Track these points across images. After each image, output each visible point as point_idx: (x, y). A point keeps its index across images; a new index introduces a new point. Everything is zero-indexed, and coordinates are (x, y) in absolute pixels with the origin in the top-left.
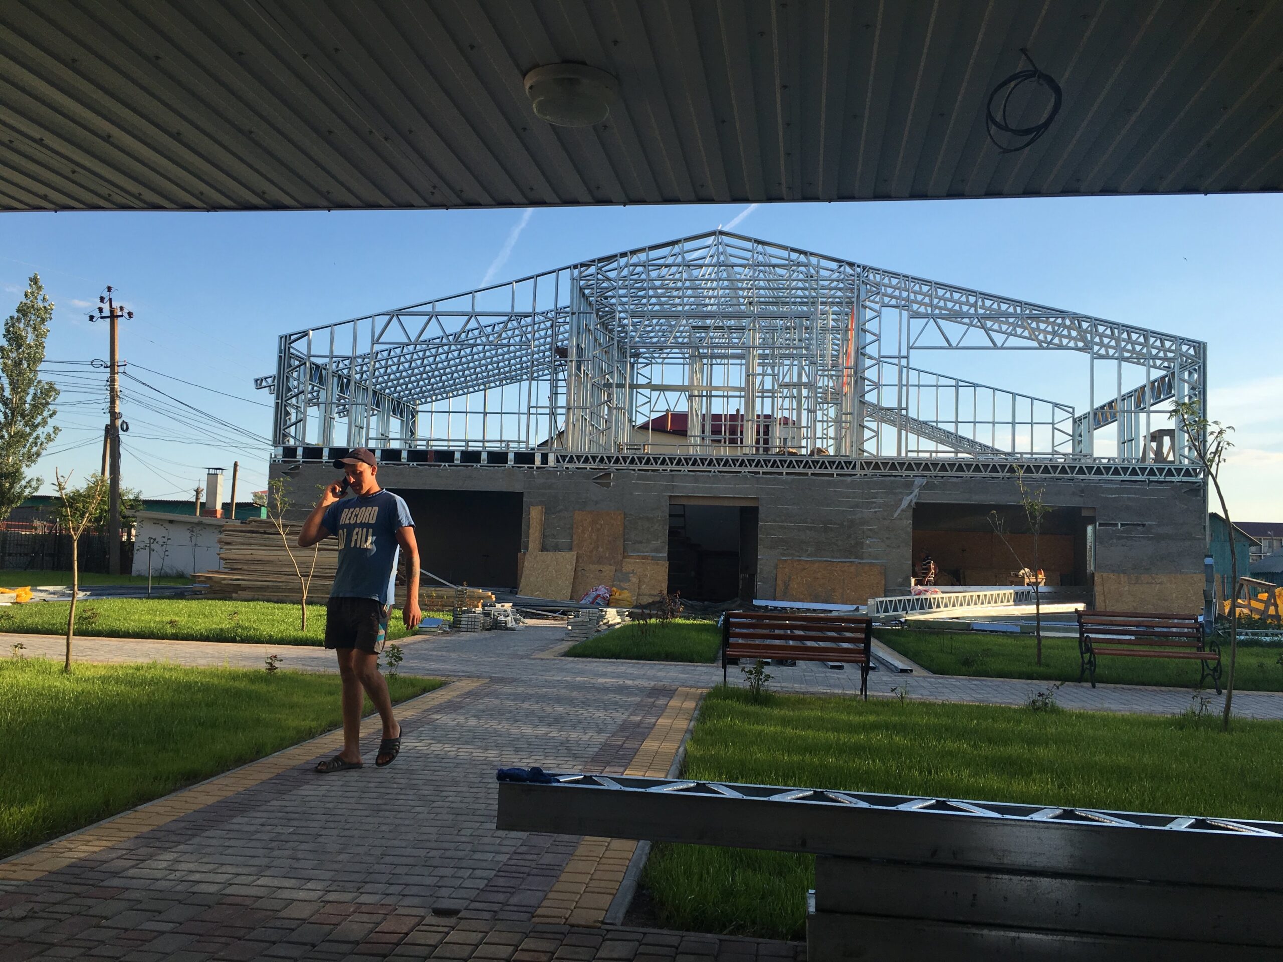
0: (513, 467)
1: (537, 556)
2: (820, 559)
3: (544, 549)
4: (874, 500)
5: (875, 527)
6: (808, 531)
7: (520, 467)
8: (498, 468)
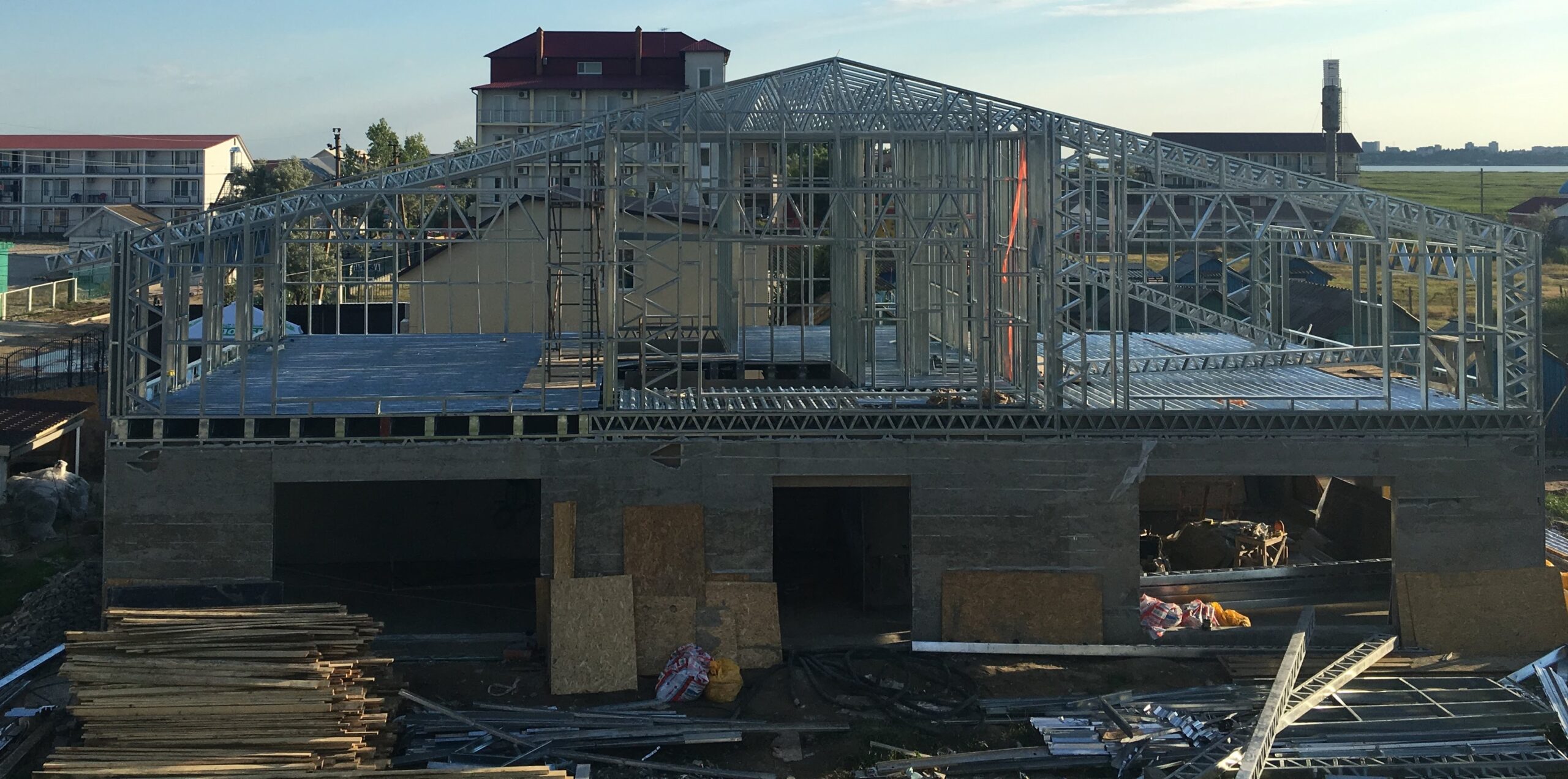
0: (521, 439)
1: (568, 587)
2: (1006, 567)
3: (579, 572)
4: (1083, 475)
5: (1084, 516)
6: (985, 526)
7: (534, 439)
8: (496, 442)
